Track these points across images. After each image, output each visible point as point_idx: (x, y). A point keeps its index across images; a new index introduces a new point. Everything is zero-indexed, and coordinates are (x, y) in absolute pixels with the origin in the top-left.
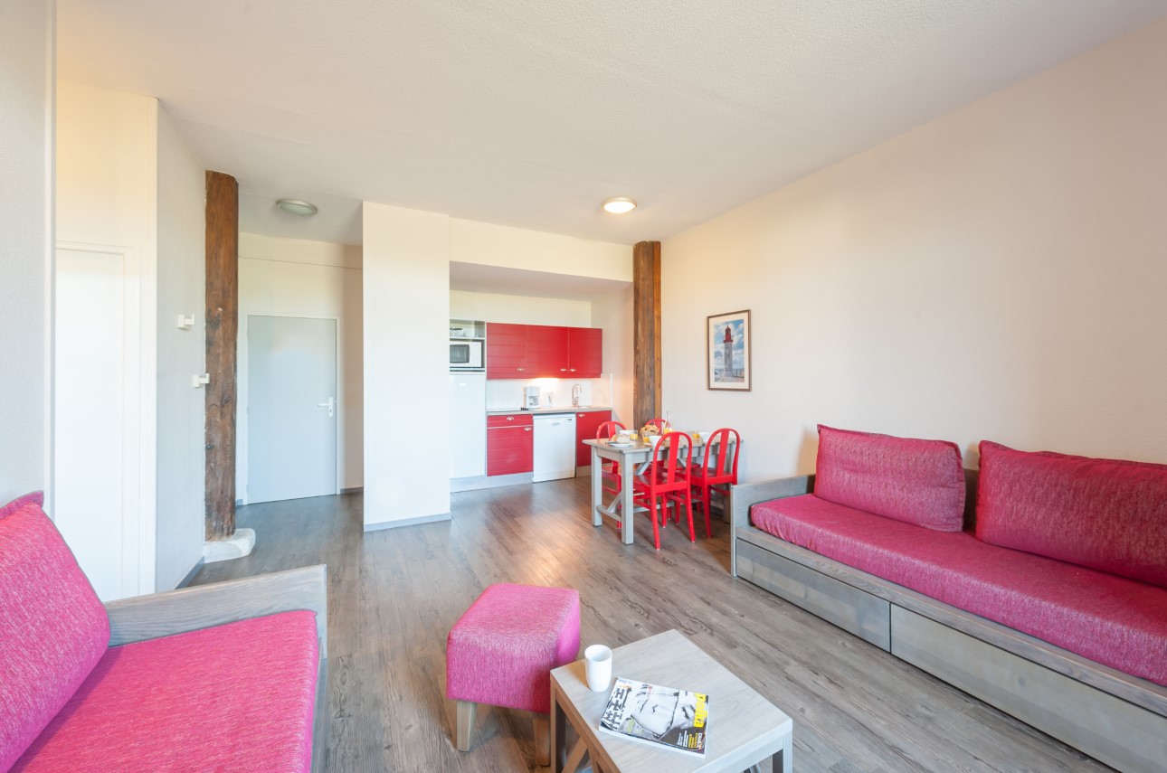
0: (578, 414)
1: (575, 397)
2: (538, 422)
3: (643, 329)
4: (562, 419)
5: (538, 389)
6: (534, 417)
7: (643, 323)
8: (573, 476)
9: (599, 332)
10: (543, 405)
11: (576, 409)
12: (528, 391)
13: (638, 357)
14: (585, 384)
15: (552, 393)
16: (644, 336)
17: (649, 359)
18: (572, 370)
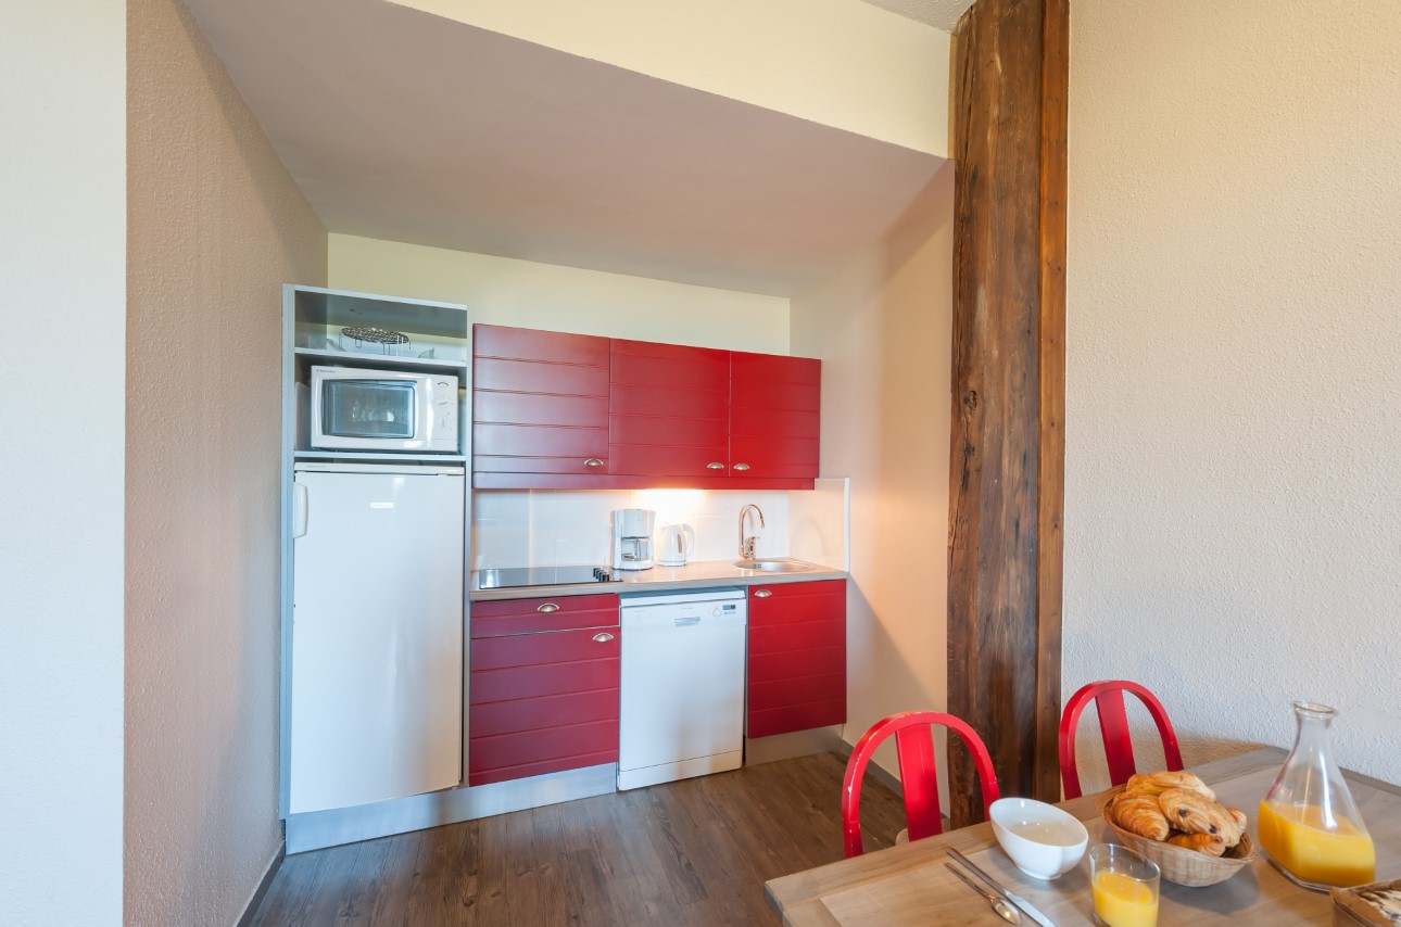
0: (752, 589)
1: (747, 536)
2: (632, 615)
3: (998, 311)
4: (706, 608)
5: (646, 516)
6: (624, 602)
7: (1000, 289)
8: (737, 763)
9: (810, 369)
10: (660, 563)
11: (750, 576)
12: (621, 520)
13: (972, 418)
14: (774, 504)
15: (686, 527)
16: (1002, 337)
17: (1018, 424)
18: (740, 468)
